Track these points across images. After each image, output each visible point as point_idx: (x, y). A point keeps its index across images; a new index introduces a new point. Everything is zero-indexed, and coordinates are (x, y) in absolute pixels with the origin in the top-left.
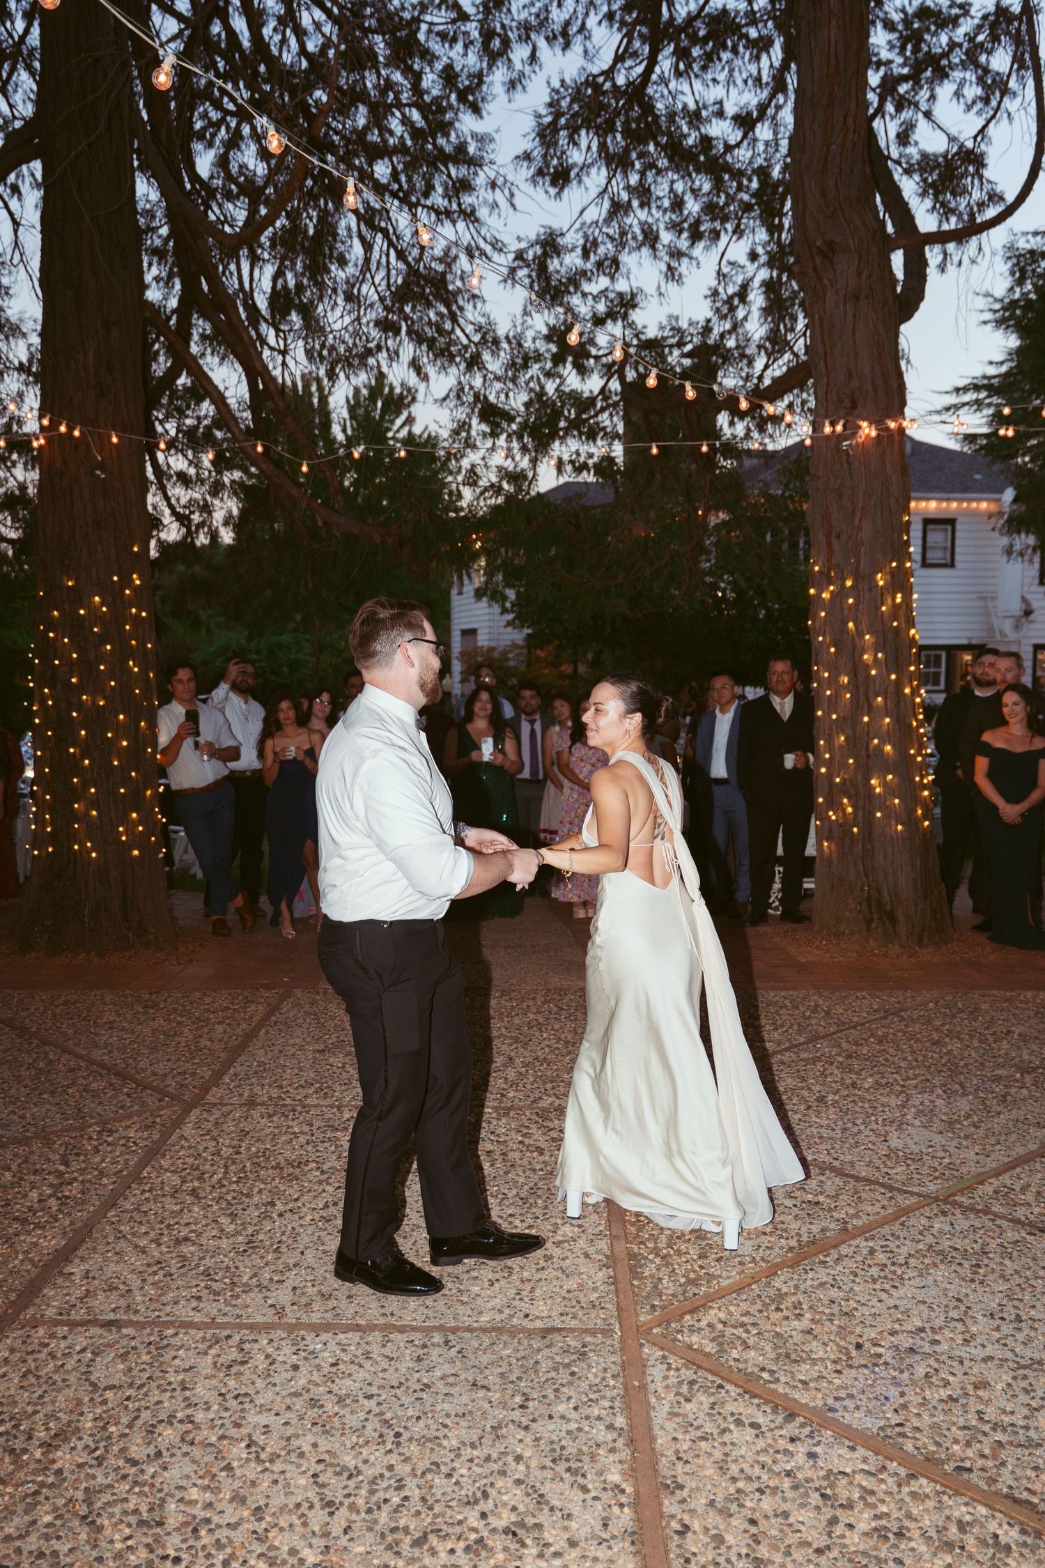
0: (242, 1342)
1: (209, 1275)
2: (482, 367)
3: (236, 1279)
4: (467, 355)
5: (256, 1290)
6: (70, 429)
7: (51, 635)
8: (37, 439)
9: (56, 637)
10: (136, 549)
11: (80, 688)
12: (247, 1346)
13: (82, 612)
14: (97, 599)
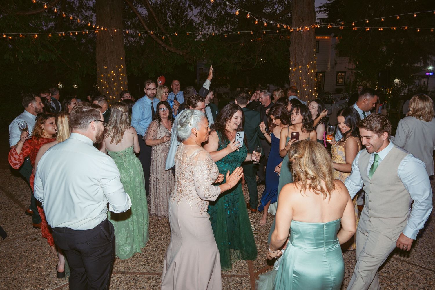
0: (156, 279)
1: (147, 258)
2: (206, 7)
3: (154, 259)
4: (202, 4)
5: (159, 262)
6: (104, 28)
7: (102, 81)
8: (96, 31)
9: (103, 81)
10: (122, 59)
11: (109, 94)
12: (157, 280)
13: (109, 75)
14: (112, 72)
